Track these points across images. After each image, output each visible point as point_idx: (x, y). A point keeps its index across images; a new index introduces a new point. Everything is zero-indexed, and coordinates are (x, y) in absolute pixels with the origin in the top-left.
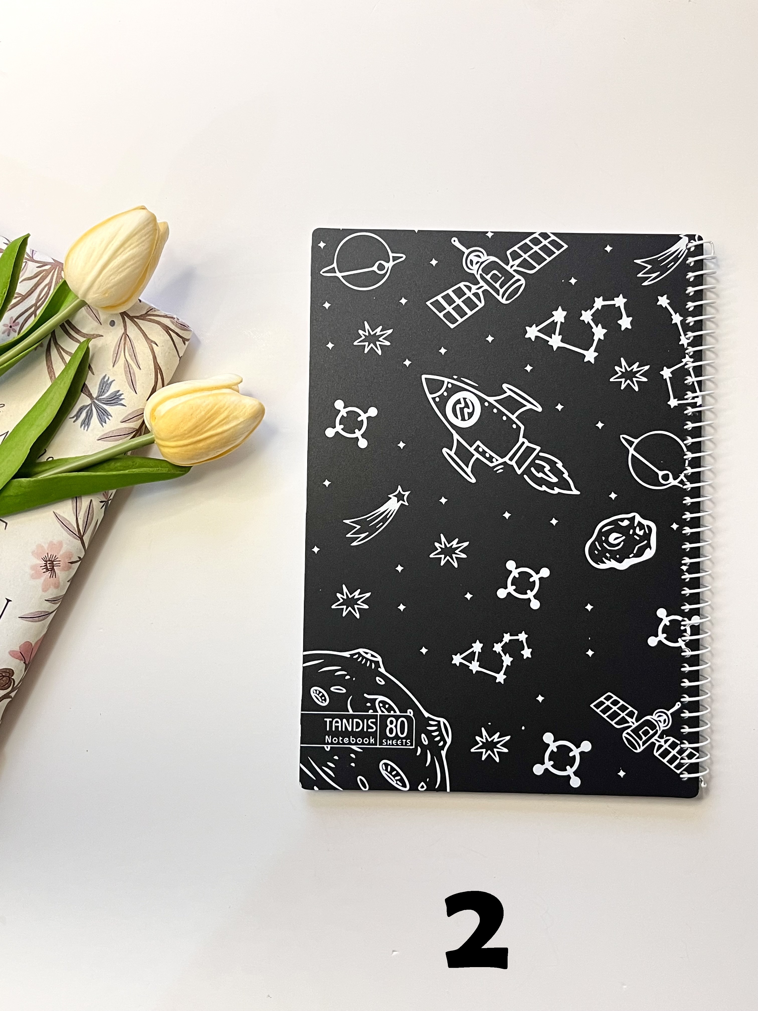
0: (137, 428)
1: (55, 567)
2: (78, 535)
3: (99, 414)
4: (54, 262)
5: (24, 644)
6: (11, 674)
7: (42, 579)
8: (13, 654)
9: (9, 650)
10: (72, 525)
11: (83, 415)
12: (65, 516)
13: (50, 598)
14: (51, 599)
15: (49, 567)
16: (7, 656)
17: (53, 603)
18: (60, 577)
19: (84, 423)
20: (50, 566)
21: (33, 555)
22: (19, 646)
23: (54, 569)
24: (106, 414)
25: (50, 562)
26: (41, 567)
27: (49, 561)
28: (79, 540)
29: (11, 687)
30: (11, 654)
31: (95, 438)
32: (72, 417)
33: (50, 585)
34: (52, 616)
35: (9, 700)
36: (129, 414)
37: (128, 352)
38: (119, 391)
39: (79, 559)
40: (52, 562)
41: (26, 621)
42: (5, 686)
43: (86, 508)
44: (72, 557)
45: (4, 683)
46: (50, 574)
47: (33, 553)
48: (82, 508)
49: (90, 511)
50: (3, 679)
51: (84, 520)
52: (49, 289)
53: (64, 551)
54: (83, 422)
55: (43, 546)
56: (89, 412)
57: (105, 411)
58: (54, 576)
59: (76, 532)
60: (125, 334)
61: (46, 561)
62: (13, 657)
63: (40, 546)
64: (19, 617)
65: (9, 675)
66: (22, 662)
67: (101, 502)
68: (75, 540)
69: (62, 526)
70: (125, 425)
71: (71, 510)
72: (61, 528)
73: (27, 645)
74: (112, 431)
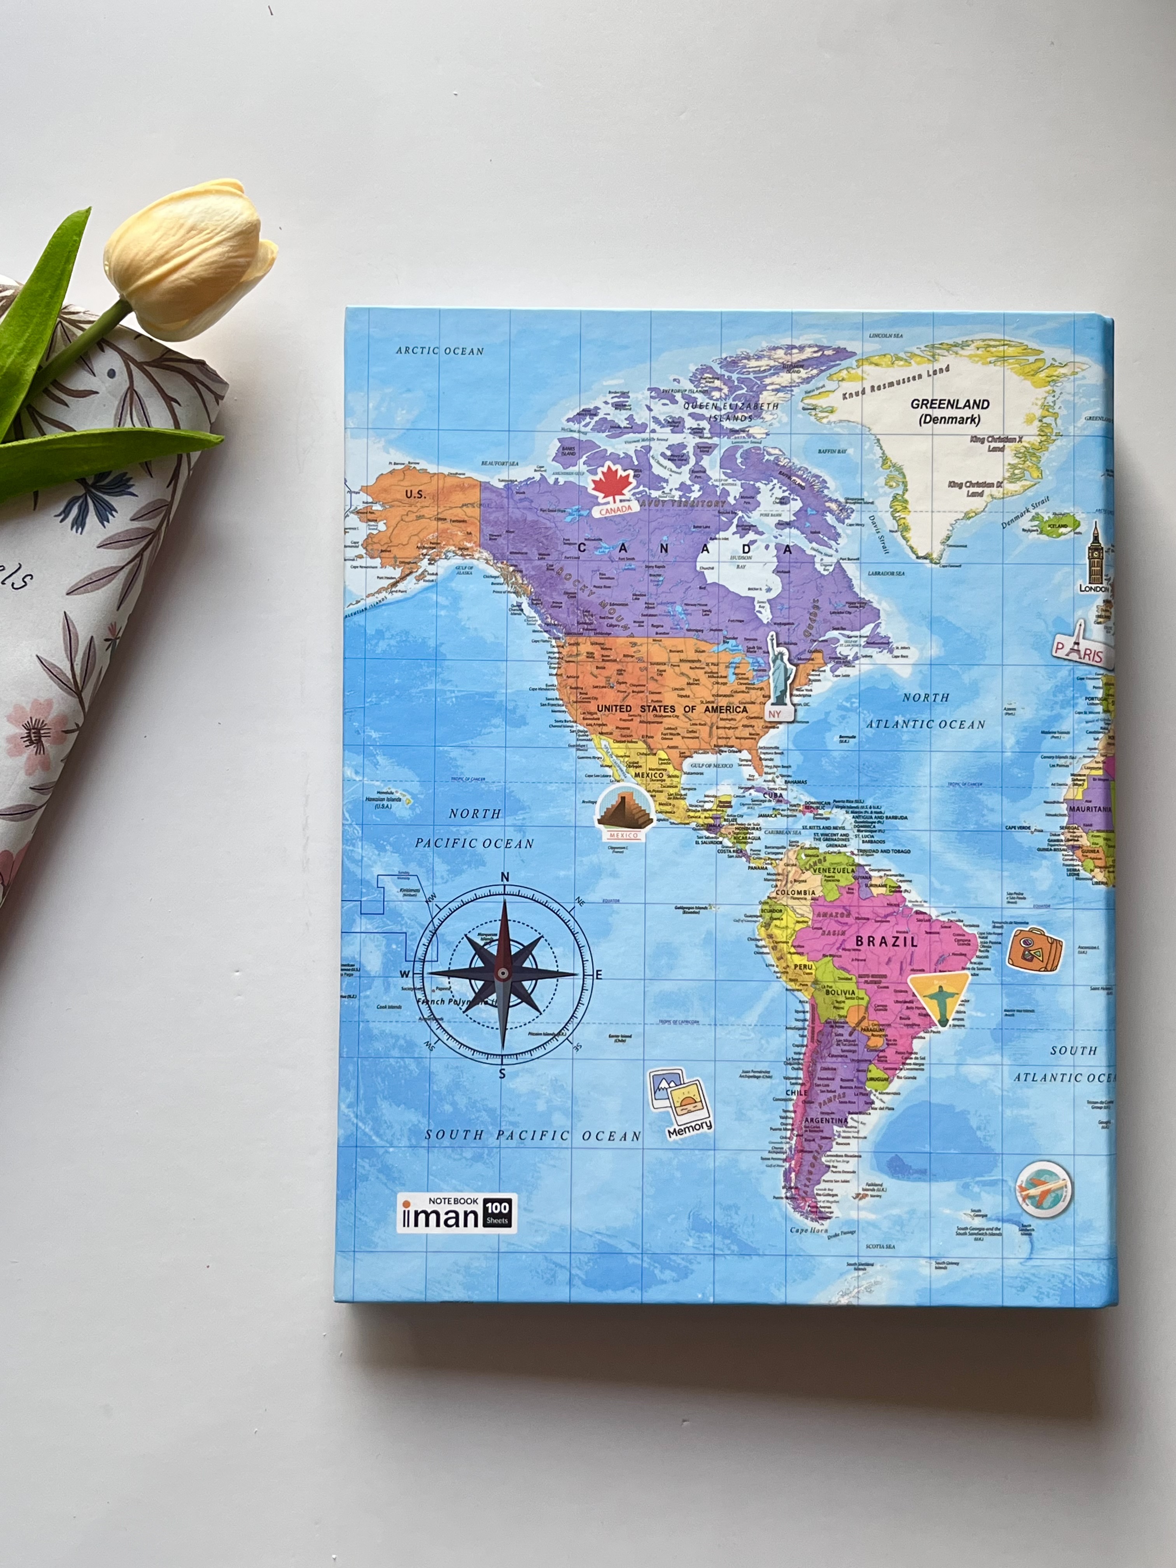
0: (154, 528)
1: (43, 739)
2: (74, 690)
3: (99, 509)
7: (25, 757)
10: (65, 674)
11: (75, 511)
12: (53, 662)
13: (38, 784)
14: (39, 786)
15: (33, 739)
17: (43, 794)
18: (51, 754)
19: (76, 523)
20: (35, 737)
23: (42, 741)
24: (109, 509)
25: (35, 730)
26: (22, 738)
27: (33, 729)
28: (76, 697)
31: (94, 544)
32: (58, 515)
33: (37, 765)
34: (42, 812)
36: (143, 508)
37: (137, 416)
38: (126, 474)
39: (76, 728)
40: (38, 731)
41: (3, 819)
43: (83, 649)
44: (67, 723)
46: (36, 748)
48: (79, 649)
49: (91, 654)
51: (81, 668)
53: (55, 714)
54: (75, 521)
55: (23, 708)
56: (83, 506)
57: (107, 503)
58: (42, 752)
59: (71, 685)
60: (131, 389)
61: (29, 730)
63: (18, 708)
67: (106, 640)
68: (70, 698)
69: (51, 677)
70: (137, 524)
71: (64, 652)
72: (49, 680)
73: (6, 855)
74: (118, 534)
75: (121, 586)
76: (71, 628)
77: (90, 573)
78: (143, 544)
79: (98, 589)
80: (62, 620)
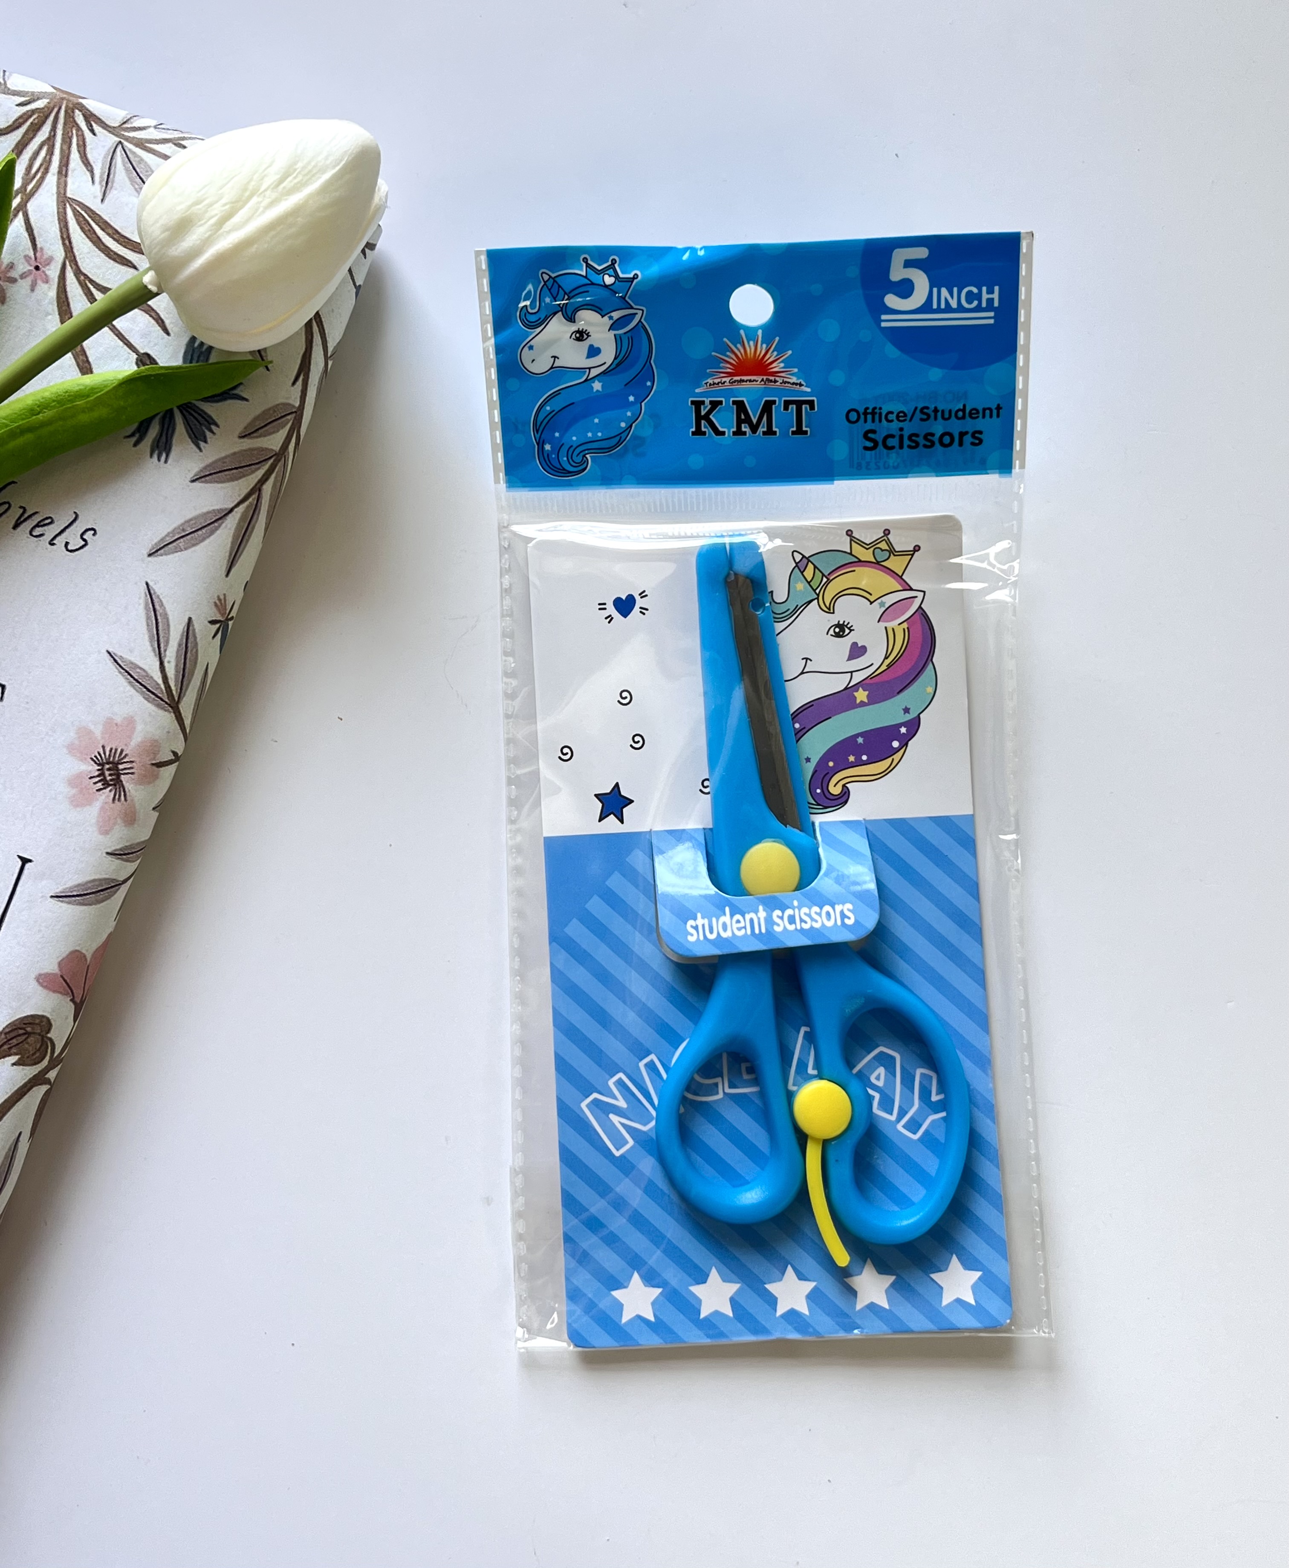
0: (278, 449)
1: (123, 777)
2: (167, 700)
3: (190, 423)
4: (55, 91)
5: (67, 956)
6: (47, 1029)
7: (97, 806)
8: (44, 981)
9: (36, 973)
10: (152, 677)
11: (155, 428)
12: (133, 659)
13: (118, 847)
14: (121, 849)
15: (109, 778)
16: (33, 986)
17: (127, 861)
18: (136, 799)
19: (158, 446)
20: (110, 775)
21: (70, 752)
22: (56, 961)
23: (121, 781)
24: (206, 423)
25: (111, 765)
26: (91, 778)
27: (108, 763)
28: (170, 712)
29: (48, 1058)
30: (41, 981)
31: (186, 477)
32: (127, 434)
33: (115, 819)
34: (124, 889)
35: (44, 1088)
36: (256, 419)
39: (173, 758)
40: (115, 766)
41: (69, 903)
42: (34, 1057)
43: (178, 638)
44: (159, 751)
45: (31, 1048)
46: (113, 792)
47: (71, 749)
48: (171, 638)
49: (189, 645)
50: (29, 1040)
51: (177, 666)
52: (51, 153)
53: (139, 739)
54: (156, 443)
55: (90, 732)
56: (167, 419)
57: (203, 414)
58: (122, 798)
59: (163, 693)
61: (102, 765)
62: (45, 987)
63: (84, 732)
64: (52, 897)
65: (42, 1031)
66: (69, 999)
67: (213, 622)
68: (161, 712)
69: (130, 682)
70: (247, 444)
71: (148, 644)
72: (129, 688)
73: (75, 958)
74: (222, 460)
75: (230, 539)
76: (157, 607)
77: (181, 521)
78: (260, 473)
79: (194, 545)
80: (143, 595)
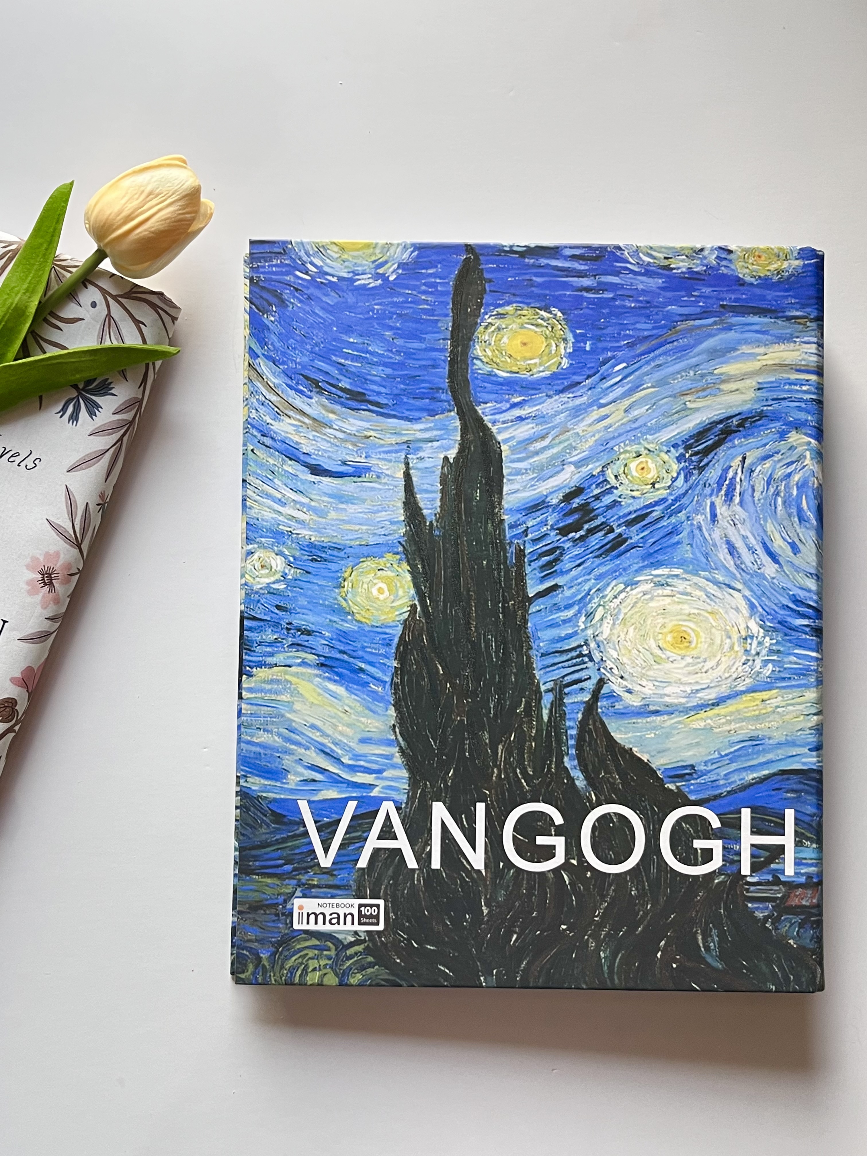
0: (130, 419)
2: (75, 543)
3: (88, 407)
4: (21, 241)
5: (25, 669)
7: (41, 595)
8: (14, 681)
9: (11, 677)
10: (68, 532)
11: (71, 409)
12: (59, 523)
16: (8, 683)
17: (54, 622)
18: (60, 592)
19: (72, 418)
20: (47, 580)
21: (27, 568)
22: (20, 671)
23: (53, 583)
24: (96, 407)
26: (38, 581)
27: (46, 574)
28: (77, 549)
29: (14, 719)
31: (86, 433)
32: (58, 412)
33: (50, 601)
34: (52, 637)
35: (13, 734)
36: (121, 405)
37: (114, 335)
38: (107, 379)
39: (78, 571)
40: (50, 574)
41: (27, 642)
42: (9, 718)
43: (81, 512)
44: (71, 568)
45: (7, 714)
46: (49, 588)
48: (78, 512)
50: (6, 710)
51: (80, 526)
53: (62, 562)
55: (38, 559)
56: (77, 405)
57: (94, 402)
58: (53, 591)
59: (73, 539)
60: (109, 316)
61: (43, 575)
62: (15, 684)
63: (34, 559)
64: (19, 639)
65: (12, 706)
66: (26, 690)
67: (98, 505)
68: (73, 549)
69: (57, 534)
70: (117, 417)
71: (66, 514)
72: (57, 537)
73: (29, 670)
74: (104, 425)
75: (107, 464)
76: (72, 499)
77: (83, 455)
78: (122, 431)
79: (89, 467)
80: (64, 491)
